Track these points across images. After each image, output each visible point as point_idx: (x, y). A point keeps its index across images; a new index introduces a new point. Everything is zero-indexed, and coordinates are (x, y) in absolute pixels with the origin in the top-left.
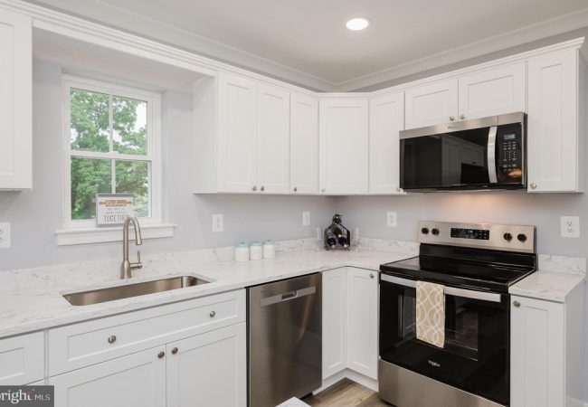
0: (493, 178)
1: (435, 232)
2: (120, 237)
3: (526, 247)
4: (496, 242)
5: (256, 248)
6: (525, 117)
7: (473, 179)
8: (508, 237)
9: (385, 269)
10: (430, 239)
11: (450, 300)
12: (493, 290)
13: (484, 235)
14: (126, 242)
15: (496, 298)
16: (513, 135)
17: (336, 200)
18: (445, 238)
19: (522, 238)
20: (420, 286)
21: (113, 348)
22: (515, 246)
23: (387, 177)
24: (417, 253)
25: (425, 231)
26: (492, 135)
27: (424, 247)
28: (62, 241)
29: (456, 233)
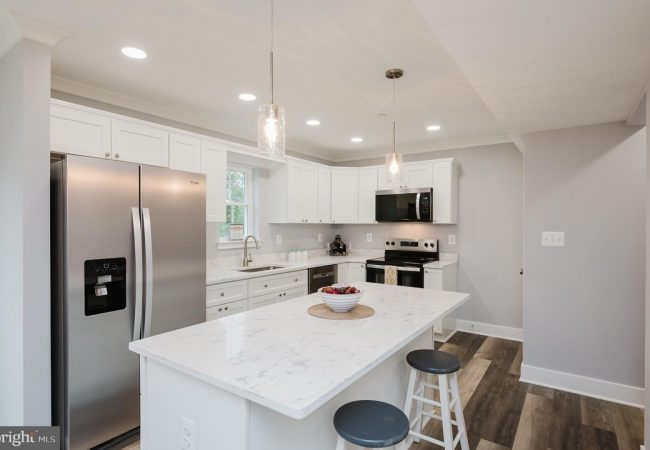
0: (418, 217)
1: (393, 244)
2: (243, 246)
3: (434, 250)
4: (421, 248)
5: (299, 253)
6: (432, 189)
7: (410, 217)
8: (426, 245)
9: (369, 262)
10: (390, 248)
11: (399, 272)
12: (417, 266)
13: (416, 244)
14: (246, 248)
15: (418, 270)
16: (427, 197)
17: (335, 226)
18: (398, 247)
19: (432, 245)
20: (386, 268)
21: (267, 289)
22: (430, 249)
23: (368, 214)
24: (383, 255)
25: (388, 243)
26: (418, 196)
27: (387, 252)
28: (220, 248)
29: (404, 243)
